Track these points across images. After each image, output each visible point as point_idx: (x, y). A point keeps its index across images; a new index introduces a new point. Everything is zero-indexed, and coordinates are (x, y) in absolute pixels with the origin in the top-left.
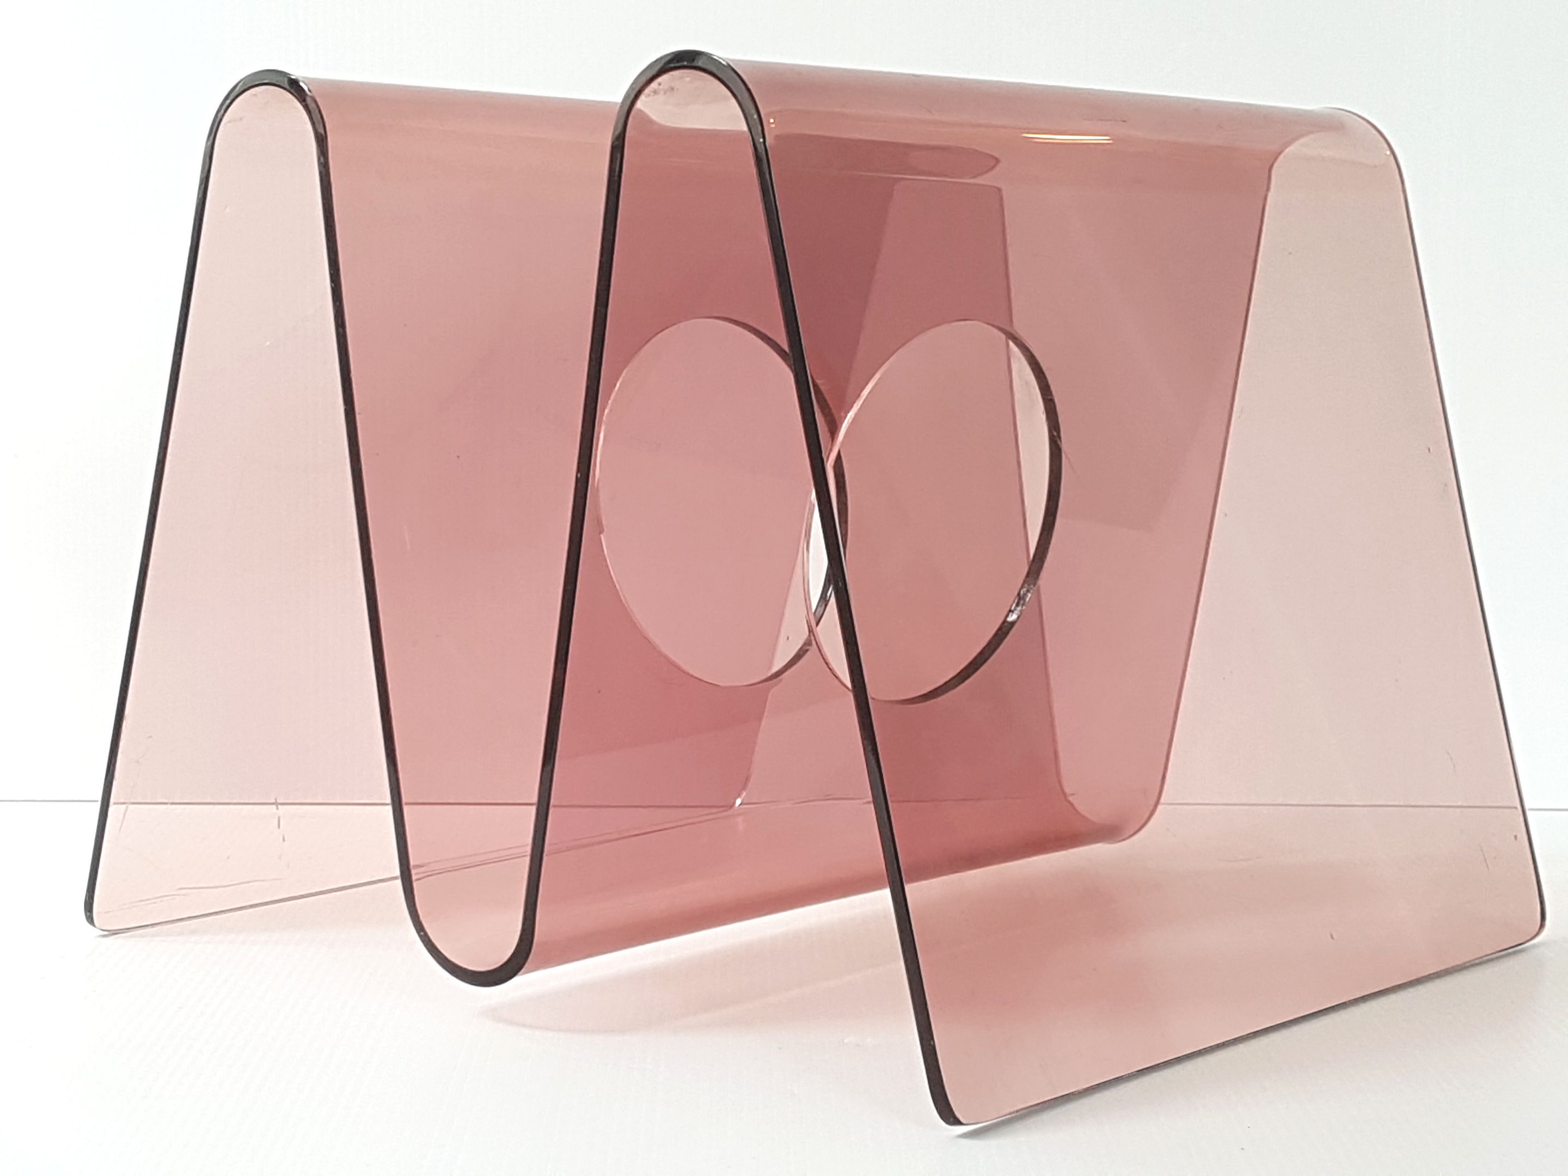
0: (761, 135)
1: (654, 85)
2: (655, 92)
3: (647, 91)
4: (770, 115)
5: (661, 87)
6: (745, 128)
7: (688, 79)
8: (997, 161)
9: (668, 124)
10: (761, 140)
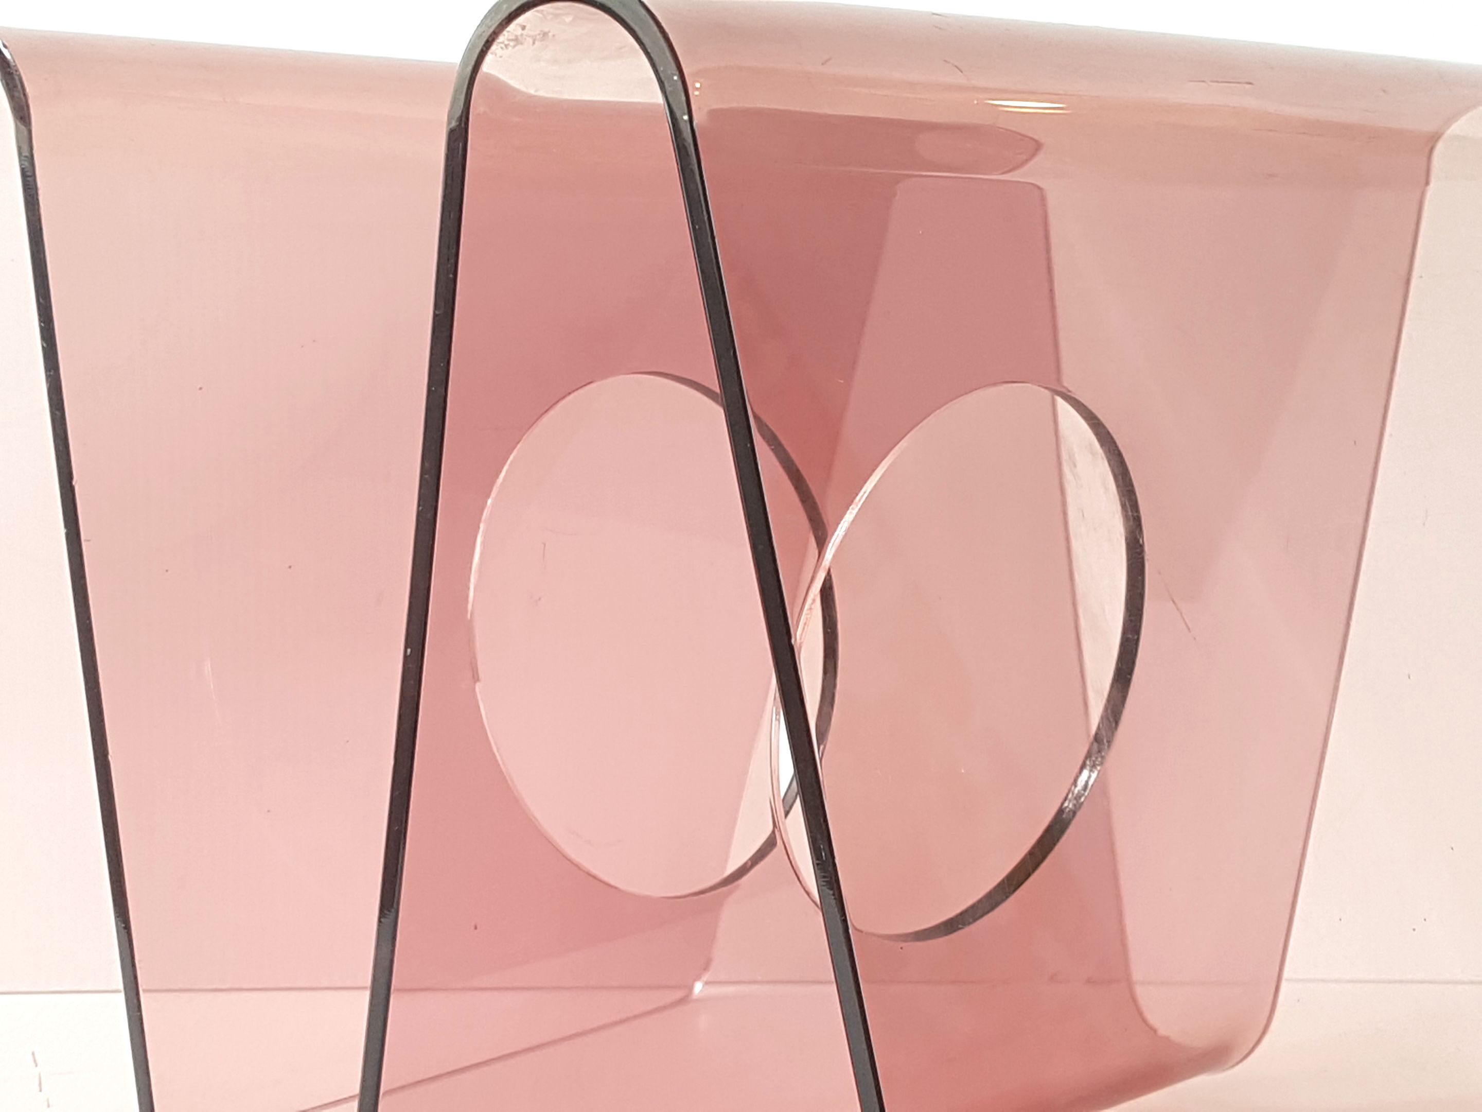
0: (686, 110)
1: (513, 27)
2: (517, 40)
3: (501, 38)
4: (698, 74)
5: (525, 32)
6: (660, 99)
7: (568, 19)
8: (1038, 146)
9: (541, 93)
10: (686, 117)
